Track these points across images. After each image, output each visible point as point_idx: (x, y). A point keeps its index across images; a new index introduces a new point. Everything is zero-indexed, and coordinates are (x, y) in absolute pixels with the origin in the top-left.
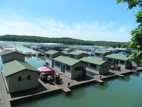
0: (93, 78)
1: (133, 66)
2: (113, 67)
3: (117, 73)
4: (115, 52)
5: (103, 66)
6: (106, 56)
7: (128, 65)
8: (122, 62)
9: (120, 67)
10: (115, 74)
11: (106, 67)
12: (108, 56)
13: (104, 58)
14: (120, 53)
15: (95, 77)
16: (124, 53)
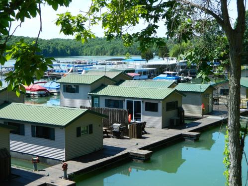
0: (40, 176)
1: (186, 114)
2: (120, 128)
3: (132, 146)
4: (145, 73)
5: (79, 129)
6: (100, 93)
7: (172, 114)
8: (152, 106)
9: (145, 123)
10: (124, 149)
11: (90, 129)
12: (110, 91)
13: (93, 97)
14: (161, 76)
15: (49, 170)
16: (174, 75)
